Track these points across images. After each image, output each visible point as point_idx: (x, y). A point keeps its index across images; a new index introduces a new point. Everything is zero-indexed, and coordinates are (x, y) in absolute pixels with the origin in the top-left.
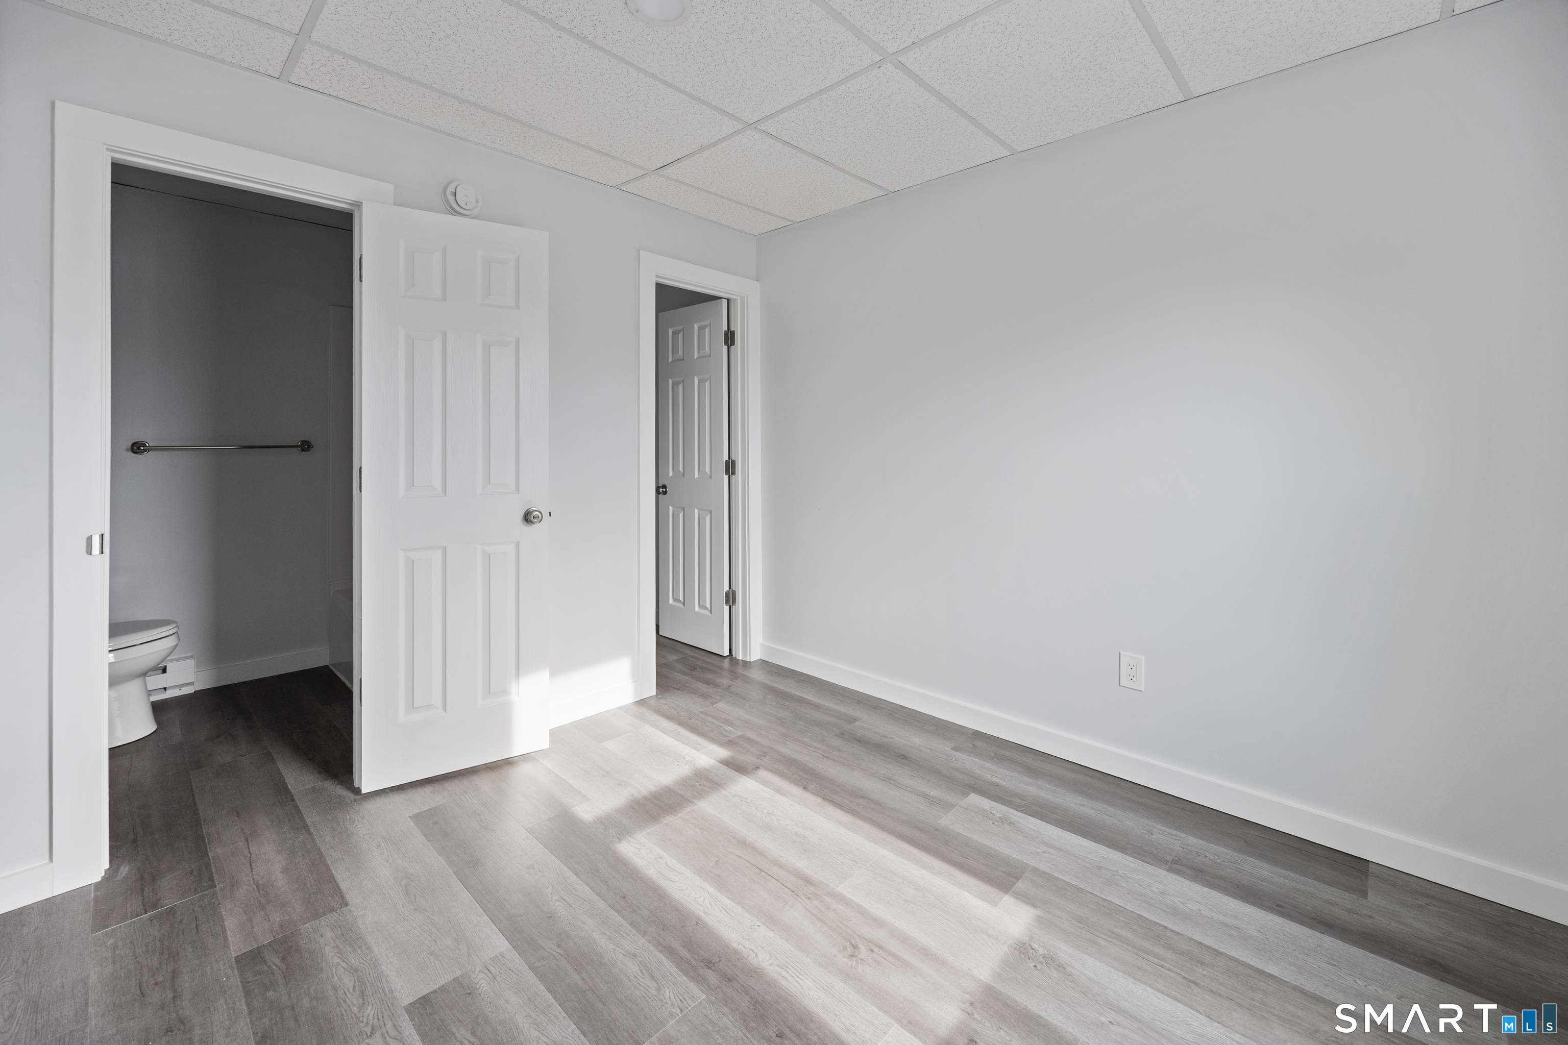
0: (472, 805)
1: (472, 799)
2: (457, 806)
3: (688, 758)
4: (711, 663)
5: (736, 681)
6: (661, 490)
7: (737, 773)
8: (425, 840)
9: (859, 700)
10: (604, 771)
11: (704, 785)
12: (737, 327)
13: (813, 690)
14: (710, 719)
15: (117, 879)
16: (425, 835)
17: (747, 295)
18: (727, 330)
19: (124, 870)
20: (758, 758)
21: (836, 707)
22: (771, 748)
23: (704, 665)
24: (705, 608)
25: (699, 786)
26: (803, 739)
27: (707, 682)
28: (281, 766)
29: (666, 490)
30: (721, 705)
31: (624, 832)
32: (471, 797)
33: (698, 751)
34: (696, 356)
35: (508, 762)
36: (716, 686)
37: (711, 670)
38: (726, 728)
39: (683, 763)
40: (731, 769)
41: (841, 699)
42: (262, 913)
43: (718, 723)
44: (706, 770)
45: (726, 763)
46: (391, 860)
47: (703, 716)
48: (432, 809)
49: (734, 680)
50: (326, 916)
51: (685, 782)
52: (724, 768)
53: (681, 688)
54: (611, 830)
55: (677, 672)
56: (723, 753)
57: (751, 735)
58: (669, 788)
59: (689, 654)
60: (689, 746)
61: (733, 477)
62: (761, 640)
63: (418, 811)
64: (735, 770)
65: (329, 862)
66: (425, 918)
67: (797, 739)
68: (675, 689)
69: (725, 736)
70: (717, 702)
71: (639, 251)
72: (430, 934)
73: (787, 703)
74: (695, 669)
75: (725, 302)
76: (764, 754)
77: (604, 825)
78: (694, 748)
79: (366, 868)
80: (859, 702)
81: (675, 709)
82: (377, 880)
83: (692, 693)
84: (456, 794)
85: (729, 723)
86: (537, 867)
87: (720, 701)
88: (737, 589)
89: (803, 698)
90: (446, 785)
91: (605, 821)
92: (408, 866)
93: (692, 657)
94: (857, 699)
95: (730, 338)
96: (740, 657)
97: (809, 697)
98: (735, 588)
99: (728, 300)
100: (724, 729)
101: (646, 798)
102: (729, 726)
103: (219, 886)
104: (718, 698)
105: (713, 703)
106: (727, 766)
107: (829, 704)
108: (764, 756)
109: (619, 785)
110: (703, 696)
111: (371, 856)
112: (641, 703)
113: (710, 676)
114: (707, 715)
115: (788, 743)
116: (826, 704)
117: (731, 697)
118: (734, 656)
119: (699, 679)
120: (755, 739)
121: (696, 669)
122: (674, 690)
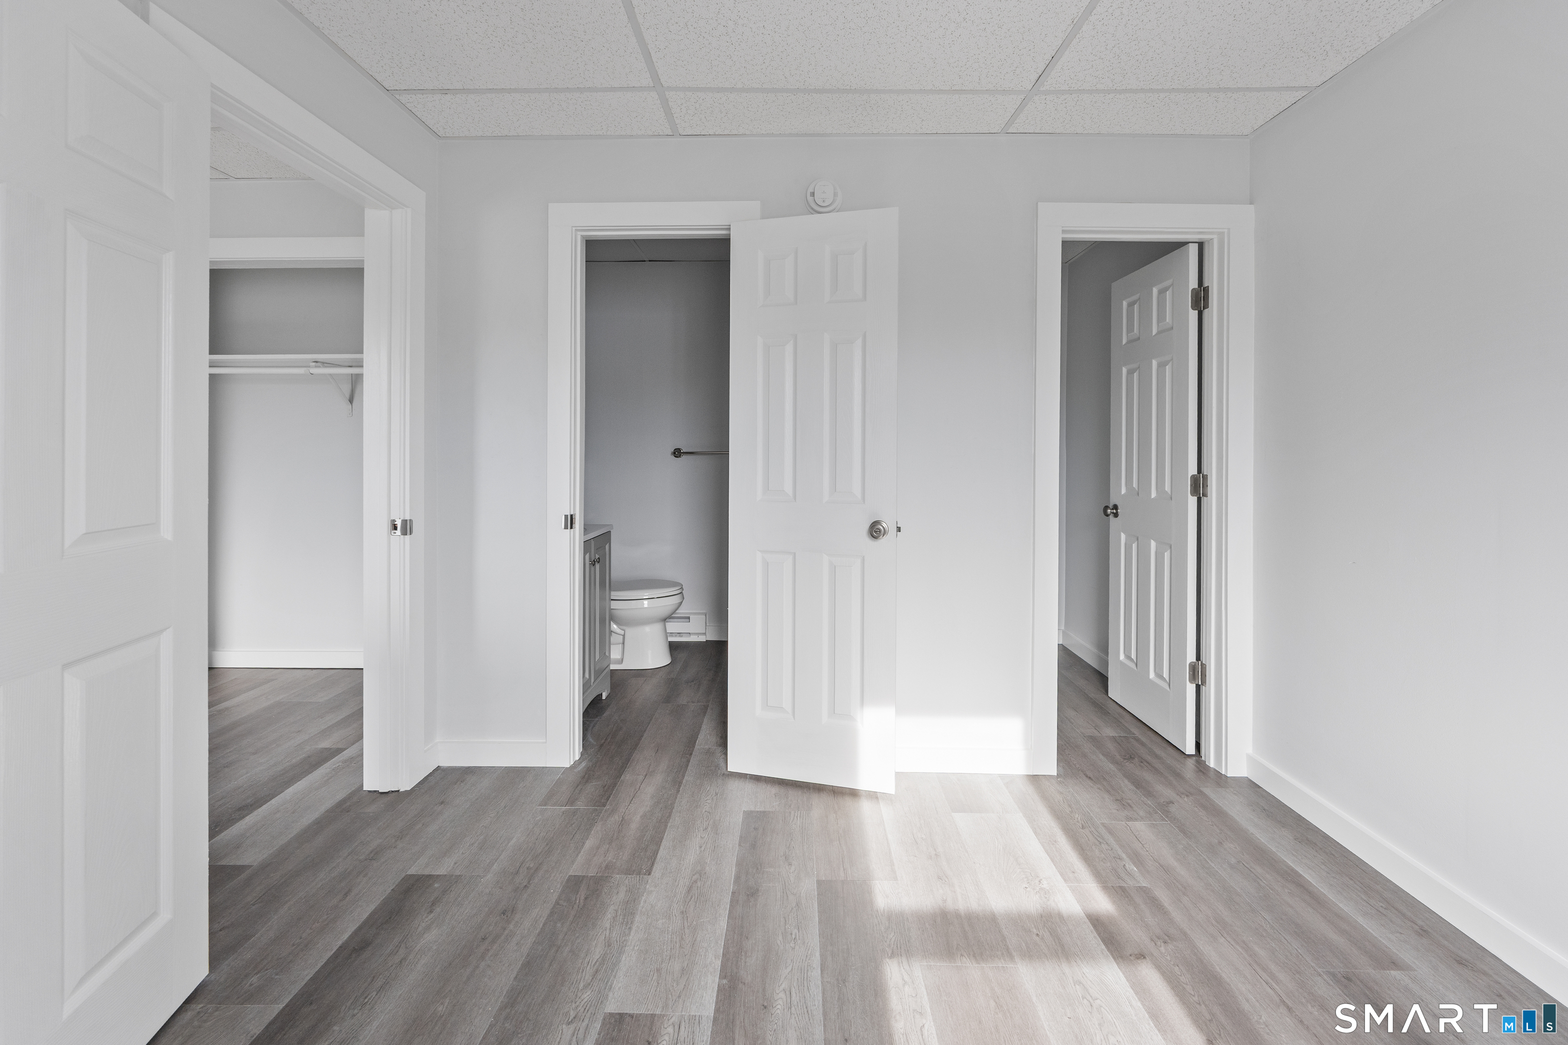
0: (794, 825)
1: (799, 818)
2: (782, 820)
3: (1045, 885)
4: (1157, 757)
5: (1186, 799)
6: (1109, 511)
7: (1103, 947)
8: (737, 842)
9: (1426, 928)
10: (935, 850)
11: (1042, 939)
12: (1212, 281)
13: (1323, 867)
14: (1111, 840)
15: (575, 770)
16: (741, 837)
17: (1229, 229)
18: (1196, 286)
19: (583, 764)
20: (1152, 940)
21: (1361, 920)
22: (1185, 934)
23: (1149, 758)
24: (1160, 676)
25: (1034, 936)
26: (1256, 949)
27: (1138, 784)
28: (705, 720)
29: (1117, 512)
30: (1140, 827)
31: (903, 951)
32: (799, 816)
33: (1065, 880)
34: (1154, 332)
35: (853, 793)
36: (1149, 794)
37: (1156, 769)
38: (1127, 865)
39: (1034, 889)
40: (1099, 934)
41: (1381, 909)
42: (608, 846)
43: (1120, 852)
44: (1060, 916)
45: (1097, 922)
46: (703, 849)
47: (1103, 831)
48: (764, 812)
49: (1183, 796)
50: (632, 876)
51: (1019, 921)
52: (1088, 928)
53: (1096, 778)
54: (893, 934)
55: (1103, 754)
56: (1103, 904)
57: (1163, 896)
58: (994, 915)
59: (1134, 734)
60: (1056, 868)
61: (1204, 500)
62: (1250, 750)
63: (753, 809)
64: (1103, 941)
65: (669, 825)
66: (681, 927)
67: (1244, 942)
68: (1087, 776)
69: (1119, 877)
70: (1136, 820)
71: (1037, 203)
72: (673, 947)
73: (1259, 870)
74: (1130, 757)
75: (1193, 250)
76: (1167, 938)
77: (889, 923)
78: (1062, 874)
79: (684, 845)
80: (1423, 932)
81: (1070, 806)
82: (682, 862)
83: (1108, 791)
84: (790, 806)
85: (1137, 859)
86: (796, 933)
87: (1142, 819)
88: (1207, 662)
89: (1296, 872)
90: (790, 792)
91: (896, 919)
92: (708, 863)
93: (1137, 740)
94: (1420, 923)
95: (1201, 299)
96: (1212, 764)
97: (1309, 876)
98: (1206, 662)
99: (1201, 245)
100: (1124, 866)
101: (957, 915)
102: (1134, 864)
103: (608, 807)
104: (1142, 813)
105: (1130, 819)
106: (1095, 926)
107: (1346, 906)
108: (1165, 942)
109: (939, 878)
110: (1122, 803)
111: (695, 835)
112: (1035, 779)
113: (1147, 776)
114: (1110, 833)
115: (1222, 940)
116: (1341, 905)
117: (1163, 820)
118: (1203, 758)
119: (1129, 776)
120: (1166, 905)
121: (1133, 758)
122: (1085, 778)
